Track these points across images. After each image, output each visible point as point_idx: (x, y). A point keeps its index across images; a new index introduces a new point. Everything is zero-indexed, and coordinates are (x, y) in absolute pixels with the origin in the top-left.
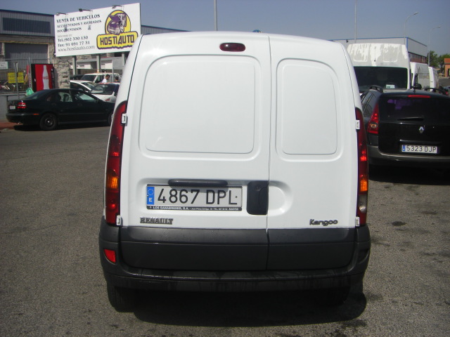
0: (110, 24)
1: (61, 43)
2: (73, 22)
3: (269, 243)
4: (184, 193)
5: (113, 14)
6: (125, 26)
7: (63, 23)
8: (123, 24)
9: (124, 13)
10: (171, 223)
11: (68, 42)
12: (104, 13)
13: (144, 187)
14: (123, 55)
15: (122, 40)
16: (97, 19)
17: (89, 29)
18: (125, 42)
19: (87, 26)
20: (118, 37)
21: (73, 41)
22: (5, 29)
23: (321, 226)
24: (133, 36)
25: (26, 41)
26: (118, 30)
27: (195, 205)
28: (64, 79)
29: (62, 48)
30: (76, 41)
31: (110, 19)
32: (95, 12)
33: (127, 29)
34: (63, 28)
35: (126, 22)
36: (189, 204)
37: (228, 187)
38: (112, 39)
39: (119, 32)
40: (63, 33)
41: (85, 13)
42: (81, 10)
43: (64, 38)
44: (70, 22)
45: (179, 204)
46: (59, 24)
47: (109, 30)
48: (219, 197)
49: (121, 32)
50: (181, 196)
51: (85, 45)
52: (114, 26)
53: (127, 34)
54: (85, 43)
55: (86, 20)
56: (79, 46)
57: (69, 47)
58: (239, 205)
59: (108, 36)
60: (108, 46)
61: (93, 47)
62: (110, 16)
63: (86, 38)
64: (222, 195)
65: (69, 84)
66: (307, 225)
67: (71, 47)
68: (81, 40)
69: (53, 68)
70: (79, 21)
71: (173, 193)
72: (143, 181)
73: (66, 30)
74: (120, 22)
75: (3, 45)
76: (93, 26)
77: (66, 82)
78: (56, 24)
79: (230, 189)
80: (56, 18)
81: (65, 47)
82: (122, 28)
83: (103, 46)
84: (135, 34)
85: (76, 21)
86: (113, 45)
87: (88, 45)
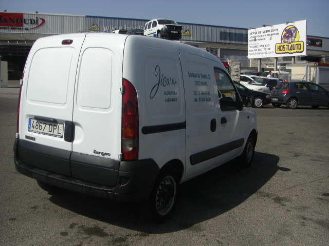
0: (285, 36)
1: (251, 49)
2: (260, 34)
3: (70, 160)
4: (41, 124)
5: (287, 29)
6: (295, 37)
7: (254, 35)
8: (294, 35)
9: (295, 28)
10: (34, 140)
11: (256, 48)
12: (281, 27)
13: (28, 119)
14: (293, 59)
15: (292, 48)
16: (276, 32)
17: (271, 39)
18: (295, 49)
19: (269, 37)
20: (290, 45)
21: (259, 48)
22: (221, 39)
23: (100, 155)
24: (300, 44)
25: (236, 48)
26: (290, 40)
27: (44, 132)
28: (236, 74)
29: (252, 52)
30: (261, 48)
31: (285, 32)
32: (275, 27)
33: (296, 40)
34: (253, 39)
35: (296, 34)
36: (42, 131)
37: (58, 123)
38: (286, 47)
39: (291, 41)
40: (253, 42)
41: (267, 28)
42: (264, 26)
43: (253, 46)
44: (258, 35)
45: (38, 130)
46: (251, 36)
47: (284, 40)
48: (54, 129)
49: (292, 42)
50: (40, 126)
51: (267, 51)
52: (288, 37)
53: (296, 43)
54: (267, 49)
55: (269, 33)
56: (263, 51)
57: (257, 52)
58: (61, 135)
59: (283, 44)
60: (283, 52)
61: (272, 52)
62: (285, 30)
63: (268, 45)
64: (55, 127)
65: (239, 77)
66: (92, 153)
67: (258, 52)
68: (264, 47)
69: (228, 65)
70: (264, 34)
71: (37, 124)
72: (28, 115)
73: (255, 40)
74: (292, 34)
75: (219, 50)
76: (273, 37)
77: (237, 75)
78: (249, 36)
79: (58, 125)
80: (250, 31)
81: (254, 52)
82: (293, 38)
83: (279, 52)
84: (302, 43)
85: (262, 34)
86: (286, 51)
87: (269, 51)
